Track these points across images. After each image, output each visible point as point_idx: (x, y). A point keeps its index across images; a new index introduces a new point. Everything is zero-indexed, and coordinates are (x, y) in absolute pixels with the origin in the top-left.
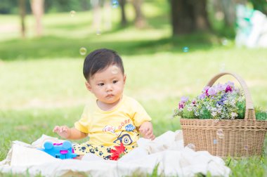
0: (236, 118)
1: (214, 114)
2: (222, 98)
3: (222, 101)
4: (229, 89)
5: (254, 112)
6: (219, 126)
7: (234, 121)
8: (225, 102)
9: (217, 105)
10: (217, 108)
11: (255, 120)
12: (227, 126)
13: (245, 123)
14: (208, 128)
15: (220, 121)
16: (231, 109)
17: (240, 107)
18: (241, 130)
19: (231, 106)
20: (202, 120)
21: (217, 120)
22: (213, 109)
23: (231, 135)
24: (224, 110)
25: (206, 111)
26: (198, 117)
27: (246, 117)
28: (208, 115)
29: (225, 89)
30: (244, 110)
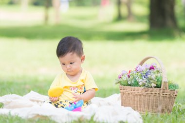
0: (155, 87)
1: (140, 84)
2: (147, 73)
3: (147, 75)
4: (152, 68)
5: (167, 84)
6: (144, 92)
7: (154, 89)
8: (149, 76)
9: (143, 78)
10: (143, 80)
11: (168, 89)
12: (149, 92)
13: (161, 91)
14: (136, 93)
15: (144, 88)
16: (152, 81)
17: (158, 80)
18: (158, 95)
19: (152, 79)
20: (132, 87)
21: (142, 88)
22: (141, 80)
23: (151, 98)
24: (148, 81)
25: (136, 81)
26: (130, 85)
27: (162, 87)
28: (137, 84)
29: (149, 67)
30: (161, 82)
